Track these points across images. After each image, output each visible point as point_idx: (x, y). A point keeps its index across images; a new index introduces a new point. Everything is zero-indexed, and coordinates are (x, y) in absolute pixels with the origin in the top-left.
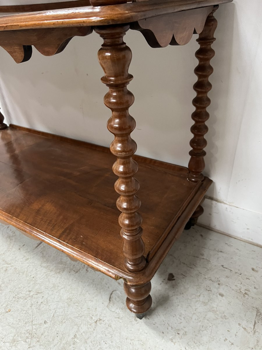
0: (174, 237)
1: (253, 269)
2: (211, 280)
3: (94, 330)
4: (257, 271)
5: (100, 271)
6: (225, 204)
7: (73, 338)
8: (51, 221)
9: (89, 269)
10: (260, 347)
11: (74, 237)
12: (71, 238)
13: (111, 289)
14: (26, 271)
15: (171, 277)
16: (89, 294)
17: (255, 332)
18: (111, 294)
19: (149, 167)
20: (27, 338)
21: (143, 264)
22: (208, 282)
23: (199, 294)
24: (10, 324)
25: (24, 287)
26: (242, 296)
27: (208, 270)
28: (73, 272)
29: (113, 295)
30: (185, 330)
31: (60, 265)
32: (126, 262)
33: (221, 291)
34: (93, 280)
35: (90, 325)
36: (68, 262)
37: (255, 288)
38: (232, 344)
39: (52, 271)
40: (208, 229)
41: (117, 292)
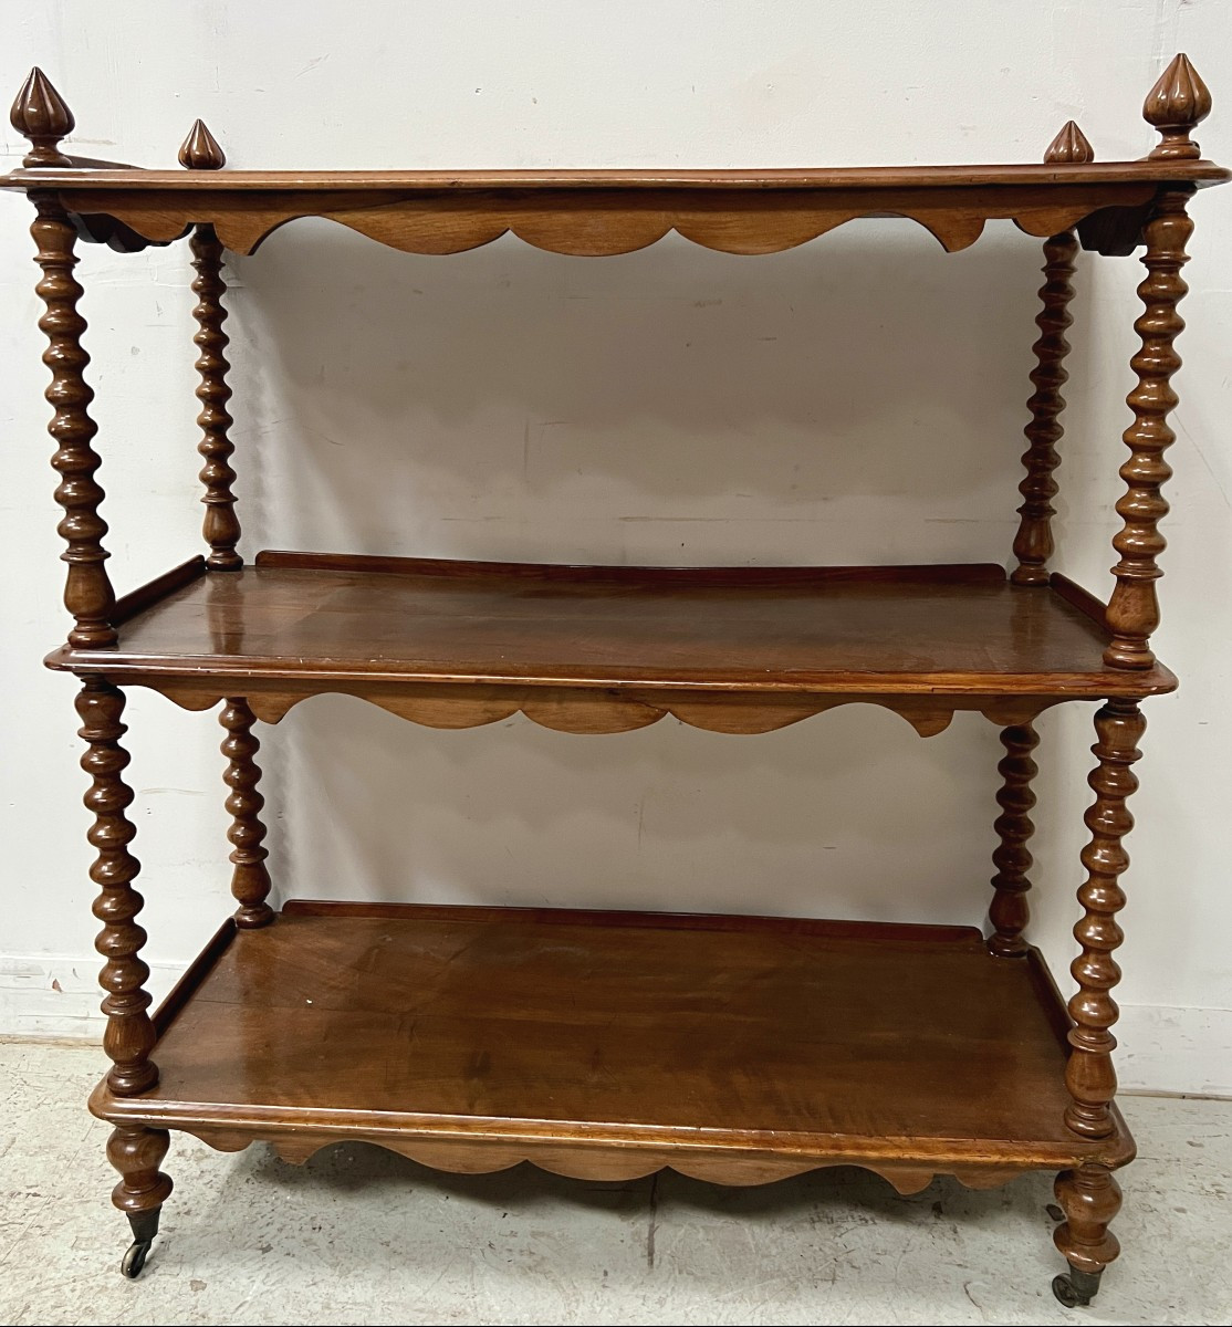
1: (1191, 1144)
2: (1138, 1190)
13: (957, 1283)
18: (967, 1292)
23: (1141, 1225)
26: (1217, 1198)
29: (973, 1292)
33: (1174, 1203)
37: (1225, 1176)
41: (976, 1284)
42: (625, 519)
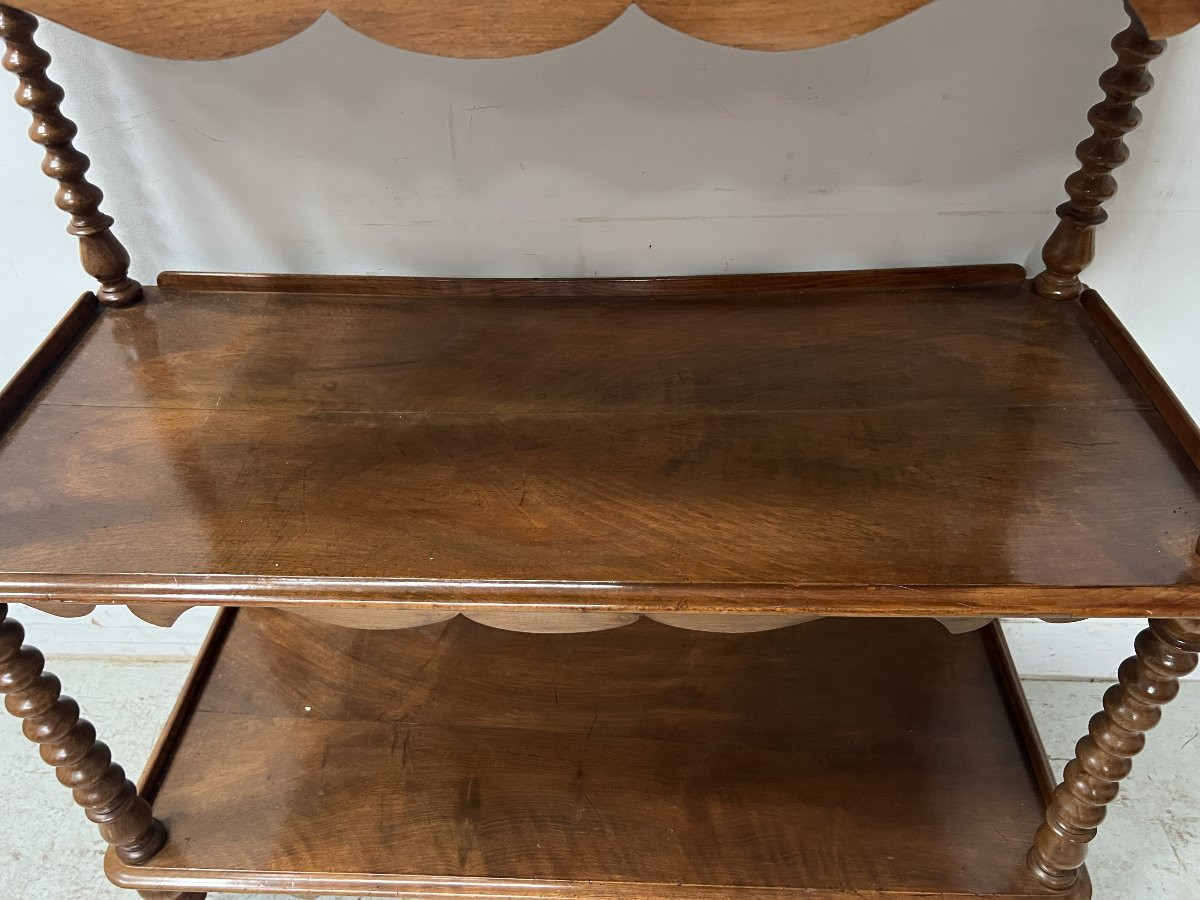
42: (581, 220)
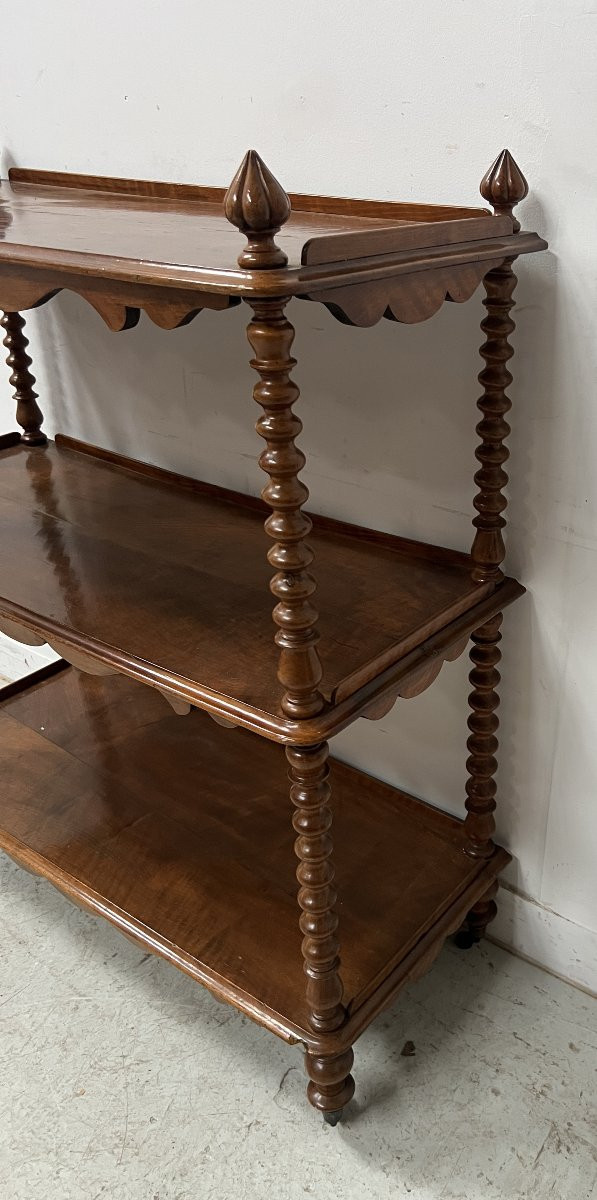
0: (406, 974)
1: (571, 1046)
2: (484, 1061)
3: (244, 1140)
4: (578, 1051)
5: (265, 1026)
6: (537, 904)
7: (202, 1153)
8: (185, 920)
9: (247, 1020)
10: (537, 1193)
11: (225, 958)
12: (220, 960)
13: (286, 1066)
14: (118, 1013)
15: (409, 1050)
16: (242, 1071)
17: (536, 1166)
18: (286, 1075)
19: (397, 811)
20: (116, 1146)
21: (339, 1020)
22: (478, 1065)
23: (453, 1088)
24: (84, 1119)
25: (113, 1048)
26: (534, 1097)
27: (485, 1040)
28: (214, 1024)
29: (289, 1077)
30: (412, 1151)
31: (190, 1007)
32: (310, 1013)
33: (498, 1085)
34: (254, 1044)
35: (238, 1131)
36: (206, 1001)
37: (563, 1083)
38: (491, 1183)
39: (170, 1017)
40: (508, 950)
41: (298, 1071)
